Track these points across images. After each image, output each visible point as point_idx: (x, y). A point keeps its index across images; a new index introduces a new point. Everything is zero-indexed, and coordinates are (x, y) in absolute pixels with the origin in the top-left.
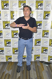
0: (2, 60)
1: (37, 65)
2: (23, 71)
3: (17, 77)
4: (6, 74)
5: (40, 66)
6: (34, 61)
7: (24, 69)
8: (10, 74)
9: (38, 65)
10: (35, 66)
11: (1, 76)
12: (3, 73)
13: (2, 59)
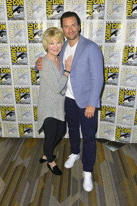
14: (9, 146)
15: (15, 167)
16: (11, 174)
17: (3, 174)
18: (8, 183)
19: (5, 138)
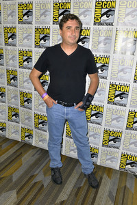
0: (41, 143)
1: (123, 185)
2: (79, 188)
3: (58, 201)
4: (36, 183)
5: (133, 192)
6: (118, 169)
7: (84, 184)
8: (45, 185)
9: (128, 185)
10: (116, 187)
11: (23, 183)
12: (32, 177)
13: (40, 141)
14: (37, 156)
15: (33, 182)
16: (26, 189)
17: (19, 187)
18: (20, 199)
19: (35, 147)
